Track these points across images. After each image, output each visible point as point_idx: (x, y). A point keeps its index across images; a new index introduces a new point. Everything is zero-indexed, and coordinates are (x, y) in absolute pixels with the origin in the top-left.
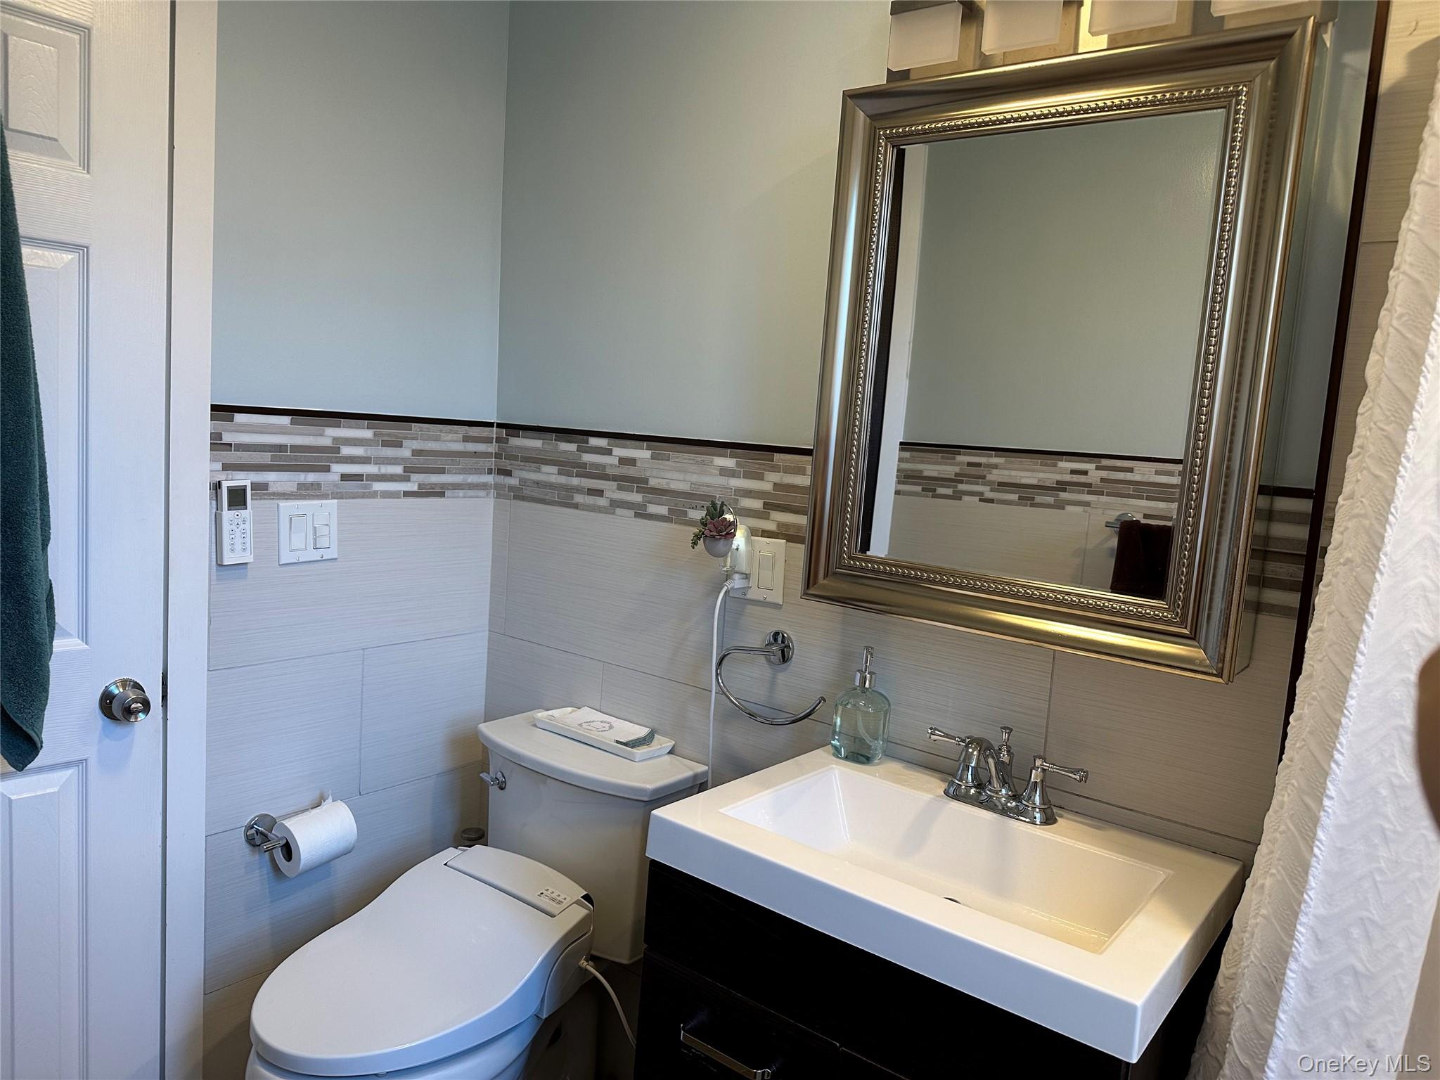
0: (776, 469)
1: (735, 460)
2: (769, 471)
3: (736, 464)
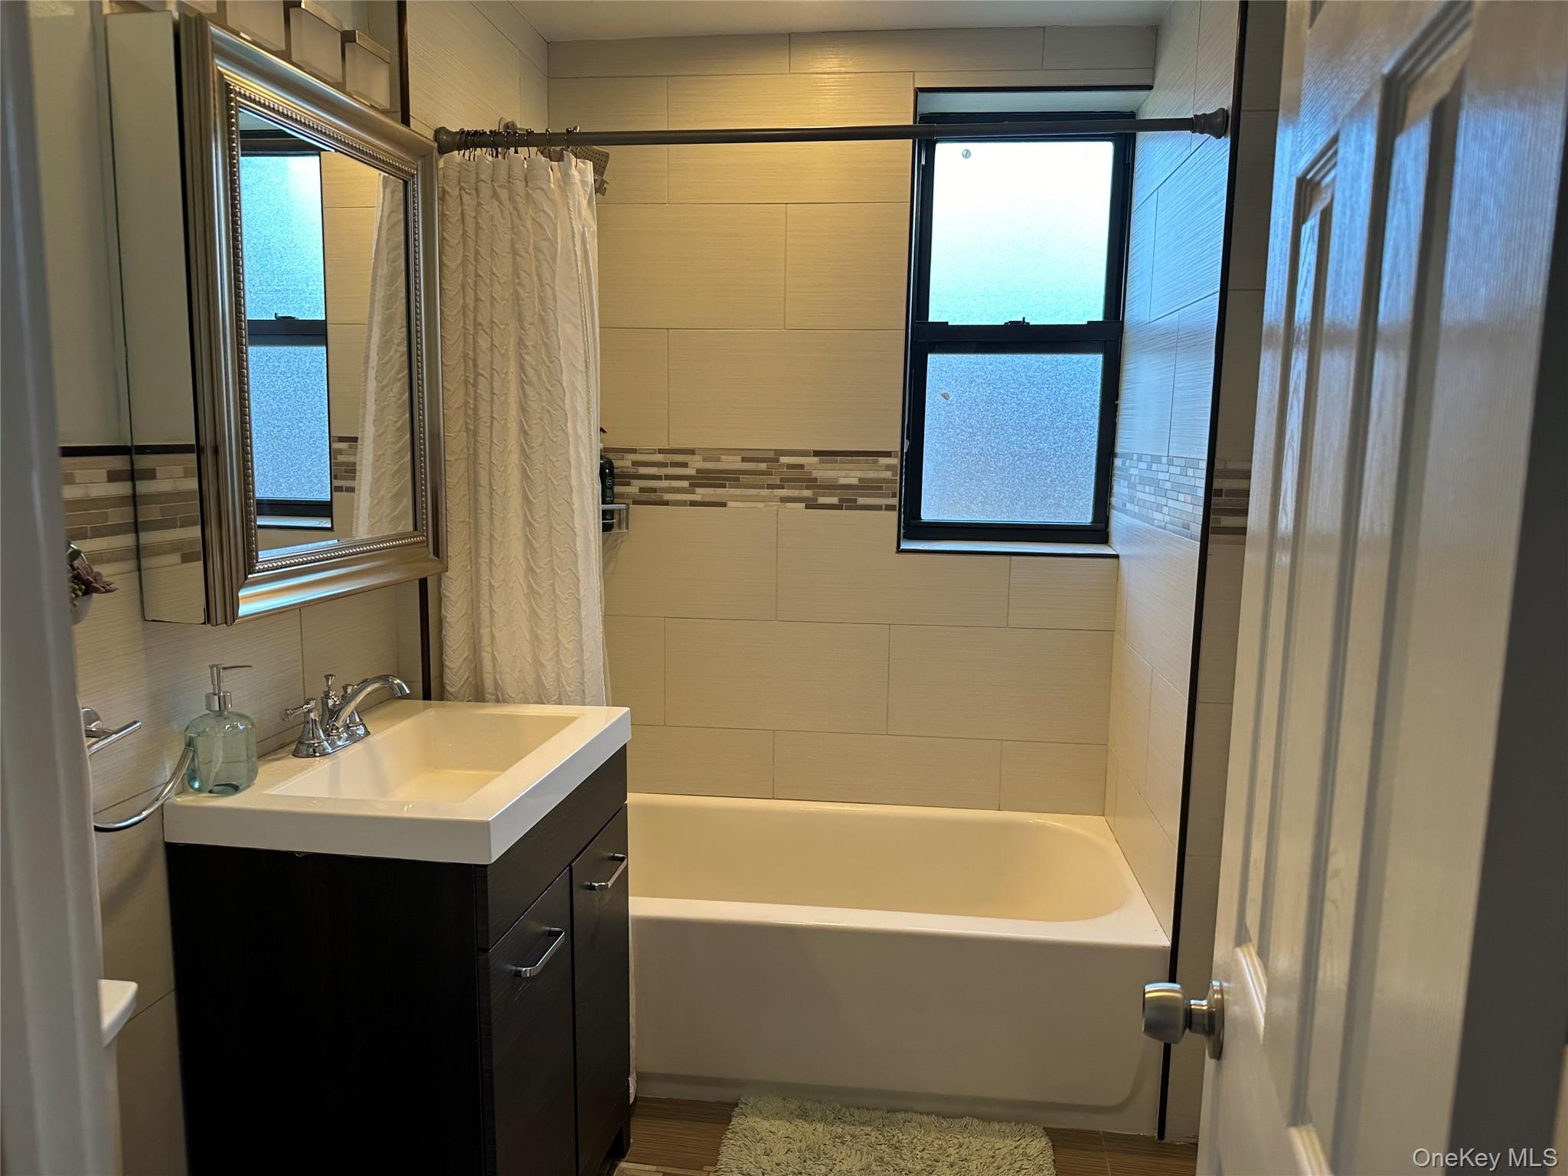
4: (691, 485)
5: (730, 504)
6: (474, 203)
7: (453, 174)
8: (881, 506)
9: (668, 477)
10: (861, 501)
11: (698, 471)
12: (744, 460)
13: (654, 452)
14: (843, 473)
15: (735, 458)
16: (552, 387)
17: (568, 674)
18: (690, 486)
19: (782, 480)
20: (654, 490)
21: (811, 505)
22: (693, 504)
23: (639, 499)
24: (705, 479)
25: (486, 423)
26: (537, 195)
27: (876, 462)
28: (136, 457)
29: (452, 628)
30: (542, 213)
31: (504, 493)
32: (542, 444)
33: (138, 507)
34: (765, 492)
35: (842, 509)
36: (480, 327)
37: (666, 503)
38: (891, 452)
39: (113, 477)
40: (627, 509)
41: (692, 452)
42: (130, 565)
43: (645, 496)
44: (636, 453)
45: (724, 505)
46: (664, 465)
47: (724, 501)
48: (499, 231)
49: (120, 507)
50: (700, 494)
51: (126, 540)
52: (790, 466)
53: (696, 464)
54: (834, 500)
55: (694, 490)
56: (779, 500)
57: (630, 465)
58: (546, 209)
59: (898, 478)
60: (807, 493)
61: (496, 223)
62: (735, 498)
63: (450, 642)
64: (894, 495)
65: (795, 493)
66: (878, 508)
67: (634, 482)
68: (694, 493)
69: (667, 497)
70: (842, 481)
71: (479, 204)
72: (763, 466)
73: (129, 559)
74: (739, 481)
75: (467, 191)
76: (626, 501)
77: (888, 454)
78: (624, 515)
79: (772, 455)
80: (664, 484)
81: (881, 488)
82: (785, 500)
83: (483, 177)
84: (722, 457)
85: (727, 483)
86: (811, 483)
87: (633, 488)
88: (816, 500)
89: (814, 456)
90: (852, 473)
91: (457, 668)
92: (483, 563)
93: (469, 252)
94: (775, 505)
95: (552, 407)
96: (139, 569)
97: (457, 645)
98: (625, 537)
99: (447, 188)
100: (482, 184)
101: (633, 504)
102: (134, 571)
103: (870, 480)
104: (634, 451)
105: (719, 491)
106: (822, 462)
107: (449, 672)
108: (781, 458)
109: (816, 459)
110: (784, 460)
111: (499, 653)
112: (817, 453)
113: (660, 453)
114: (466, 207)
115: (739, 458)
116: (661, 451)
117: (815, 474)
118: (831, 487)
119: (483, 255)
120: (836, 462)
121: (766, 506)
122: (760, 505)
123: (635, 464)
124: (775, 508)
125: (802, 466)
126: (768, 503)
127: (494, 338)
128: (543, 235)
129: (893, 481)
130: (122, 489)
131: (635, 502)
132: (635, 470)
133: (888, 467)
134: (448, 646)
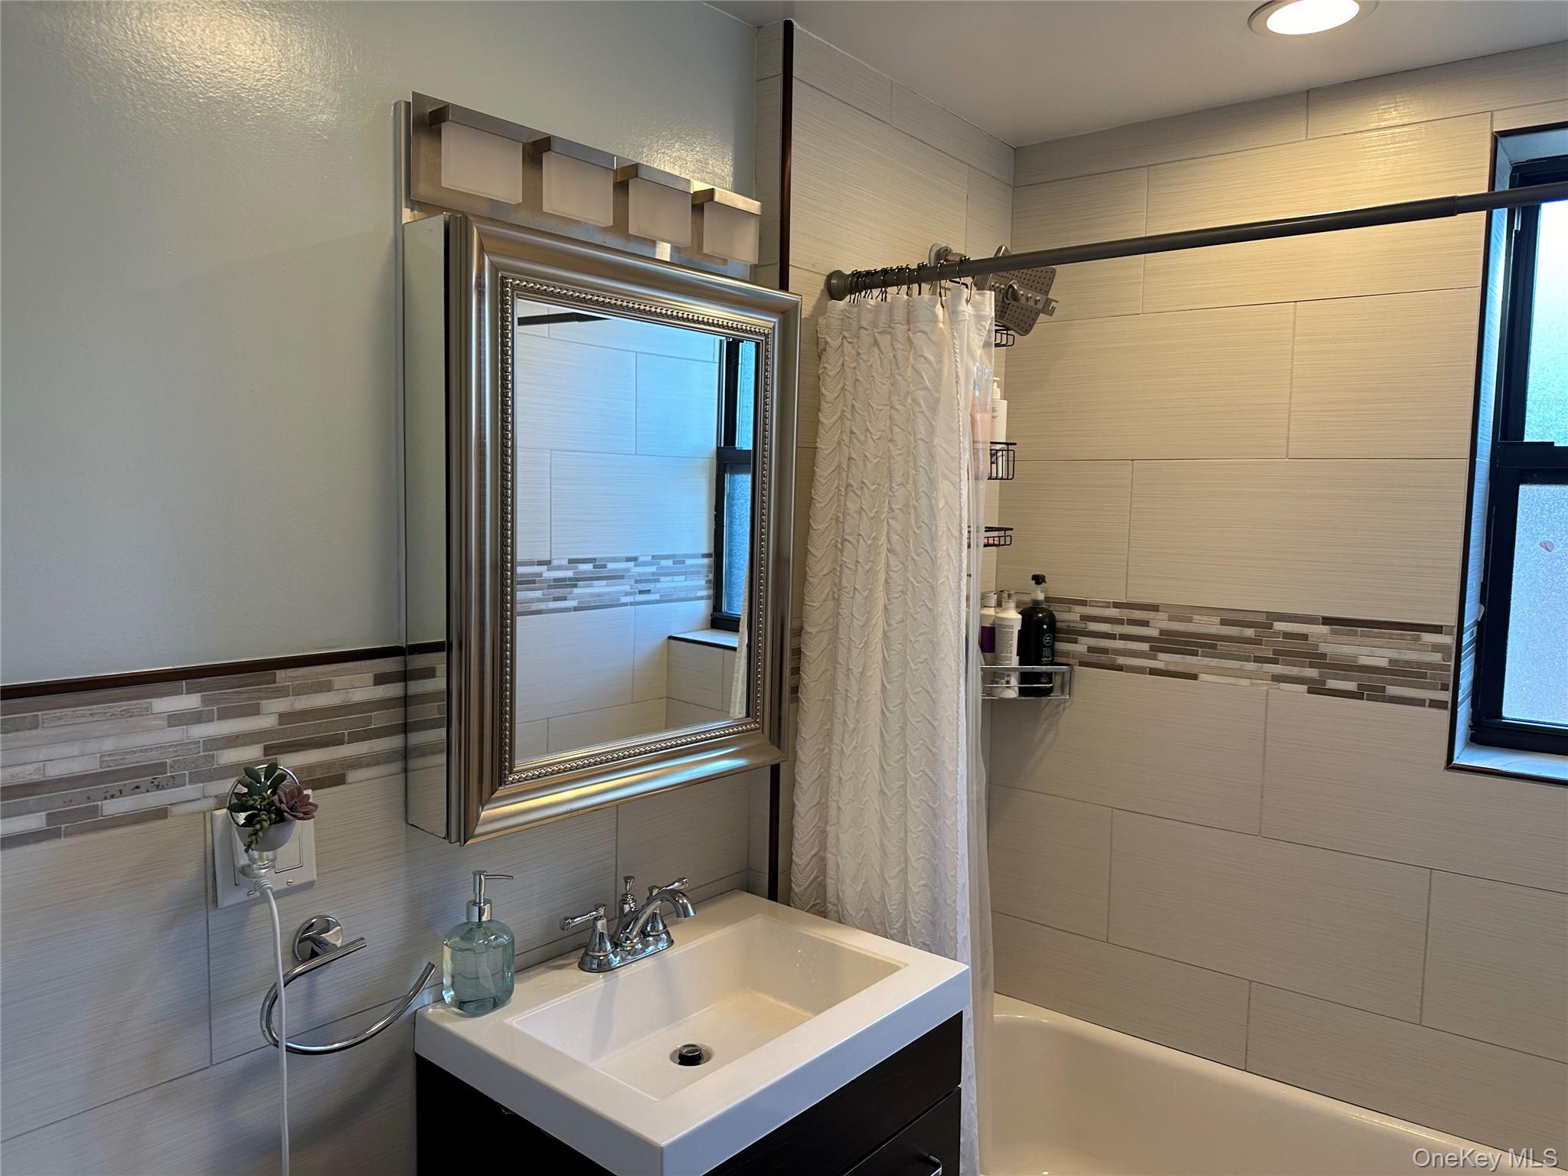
0: (282, 693)
1: (199, 694)
2: (268, 698)
3: (203, 701)
4: (1152, 648)
5: (1202, 677)
6: (854, 352)
7: (835, 323)
8: (1424, 700)
9: (1124, 637)
10: (1392, 690)
11: (1162, 632)
12: (1224, 622)
13: (1107, 605)
14: (1365, 650)
15: (1212, 619)
16: (917, 555)
17: (915, 899)
18: (1150, 650)
19: (1275, 652)
20: (1105, 651)
21: (1317, 688)
22: (1154, 672)
23: (1088, 660)
24: (1168, 643)
25: (848, 594)
26: (919, 339)
27: (1418, 639)
28: (409, 658)
29: (802, 819)
30: (922, 358)
31: (862, 673)
32: (902, 621)
33: (408, 708)
34: (1251, 666)
35: (1362, 699)
36: (851, 488)
37: (1120, 668)
38: (1442, 626)
39: (380, 680)
40: (1071, 672)
41: (1155, 608)
42: (396, 767)
43: (1095, 657)
44: (1086, 605)
45: (1194, 677)
46: (1120, 622)
47: (1194, 671)
48: (876, 381)
49: (388, 709)
50: (1164, 660)
51: (395, 742)
52: (1287, 635)
53: (1160, 623)
54: (1351, 686)
55: (1156, 655)
56: (1270, 678)
57: (1079, 619)
58: (927, 355)
59: (1452, 664)
60: (1312, 673)
61: (874, 374)
62: (1210, 670)
63: (798, 833)
64: (1445, 688)
65: (1294, 671)
66: (1420, 703)
67: (1083, 640)
68: (1155, 658)
69: (1121, 660)
70: (1364, 661)
71: (858, 354)
72: (1250, 632)
73: (395, 761)
74: (1216, 648)
75: (849, 340)
76: (1071, 661)
77: (1437, 629)
78: (1067, 678)
79: (1262, 619)
80: (1119, 644)
81: (1424, 676)
82: (1278, 678)
83: (864, 324)
84: (1195, 617)
85: (1200, 650)
86: (1317, 659)
87: (1081, 646)
88: (1324, 683)
89: (1323, 624)
90: (1378, 651)
91: (803, 866)
92: (835, 751)
93: (847, 407)
94: (1265, 685)
95: (915, 579)
96: (406, 771)
97: (806, 839)
98: (1067, 704)
99: (828, 339)
100: (863, 331)
101: (1080, 665)
102: (401, 773)
103: (1408, 663)
104: (1083, 603)
105: (1190, 659)
106: (1333, 632)
107: (796, 868)
108: (1275, 623)
109: (1325, 629)
110: (1279, 626)
111: (842, 858)
112: (1327, 621)
113: (1114, 607)
114: (846, 358)
115: (1217, 620)
116: (1116, 605)
117: (1324, 648)
118: (1348, 668)
119: (858, 410)
120: (1355, 634)
121: (1253, 684)
122: (1245, 682)
123: (1085, 618)
124: (1265, 688)
125: (1305, 637)
126: (1254, 681)
127: (863, 501)
128: (921, 383)
129: (1440, 667)
130: (394, 690)
131: (1082, 664)
132: (1084, 626)
133: (1436, 648)
134: (797, 839)
